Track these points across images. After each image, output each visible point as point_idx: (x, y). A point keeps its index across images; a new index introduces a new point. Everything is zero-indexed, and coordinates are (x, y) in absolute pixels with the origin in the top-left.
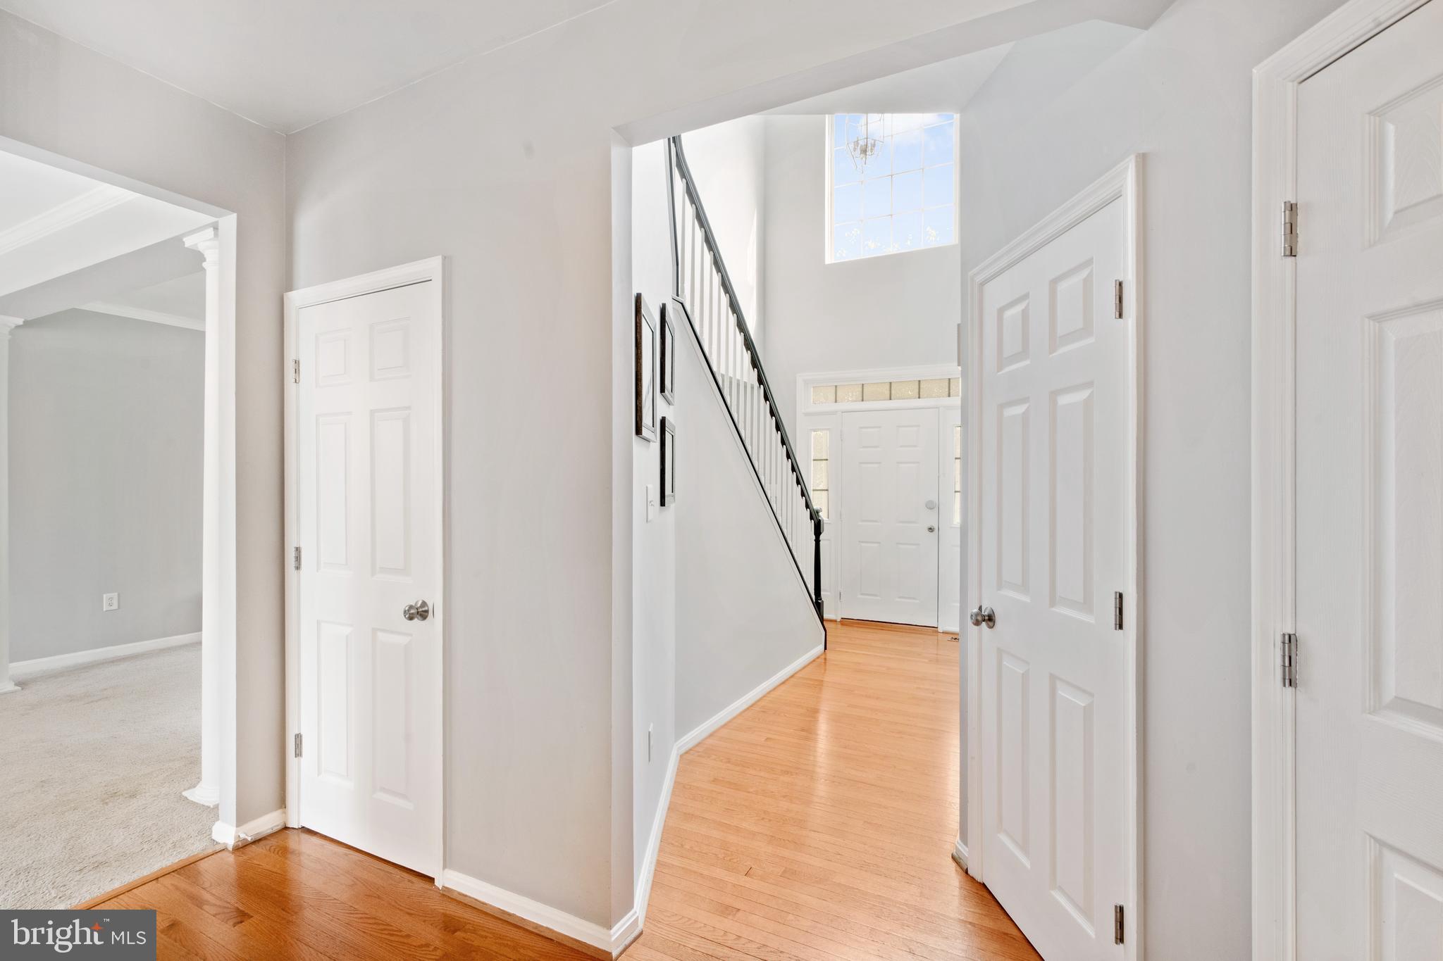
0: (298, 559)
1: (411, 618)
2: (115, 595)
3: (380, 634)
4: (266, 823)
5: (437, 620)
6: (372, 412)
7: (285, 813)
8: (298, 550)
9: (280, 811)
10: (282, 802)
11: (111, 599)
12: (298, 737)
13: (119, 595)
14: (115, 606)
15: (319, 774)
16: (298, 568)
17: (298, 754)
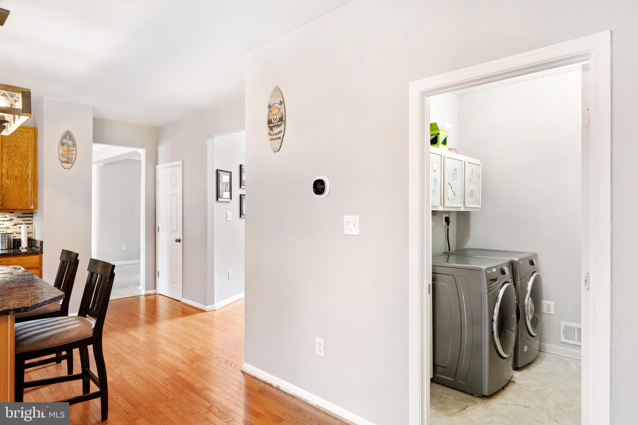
0: (158, 229)
1: (176, 242)
2: (125, 245)
3: (173, 246)
4: (152, 292)
5: (181, 242)
6: (171, 195)
7: (156, 290)
8: (158, 227)
9: (155, 290)
10: (155, 288)
11: (124, 246)
12: (158, 272)
13: (127, 245)
14: (125, 249)
15: (162, 280)
16: (158, 231)
17: (158, 276)
